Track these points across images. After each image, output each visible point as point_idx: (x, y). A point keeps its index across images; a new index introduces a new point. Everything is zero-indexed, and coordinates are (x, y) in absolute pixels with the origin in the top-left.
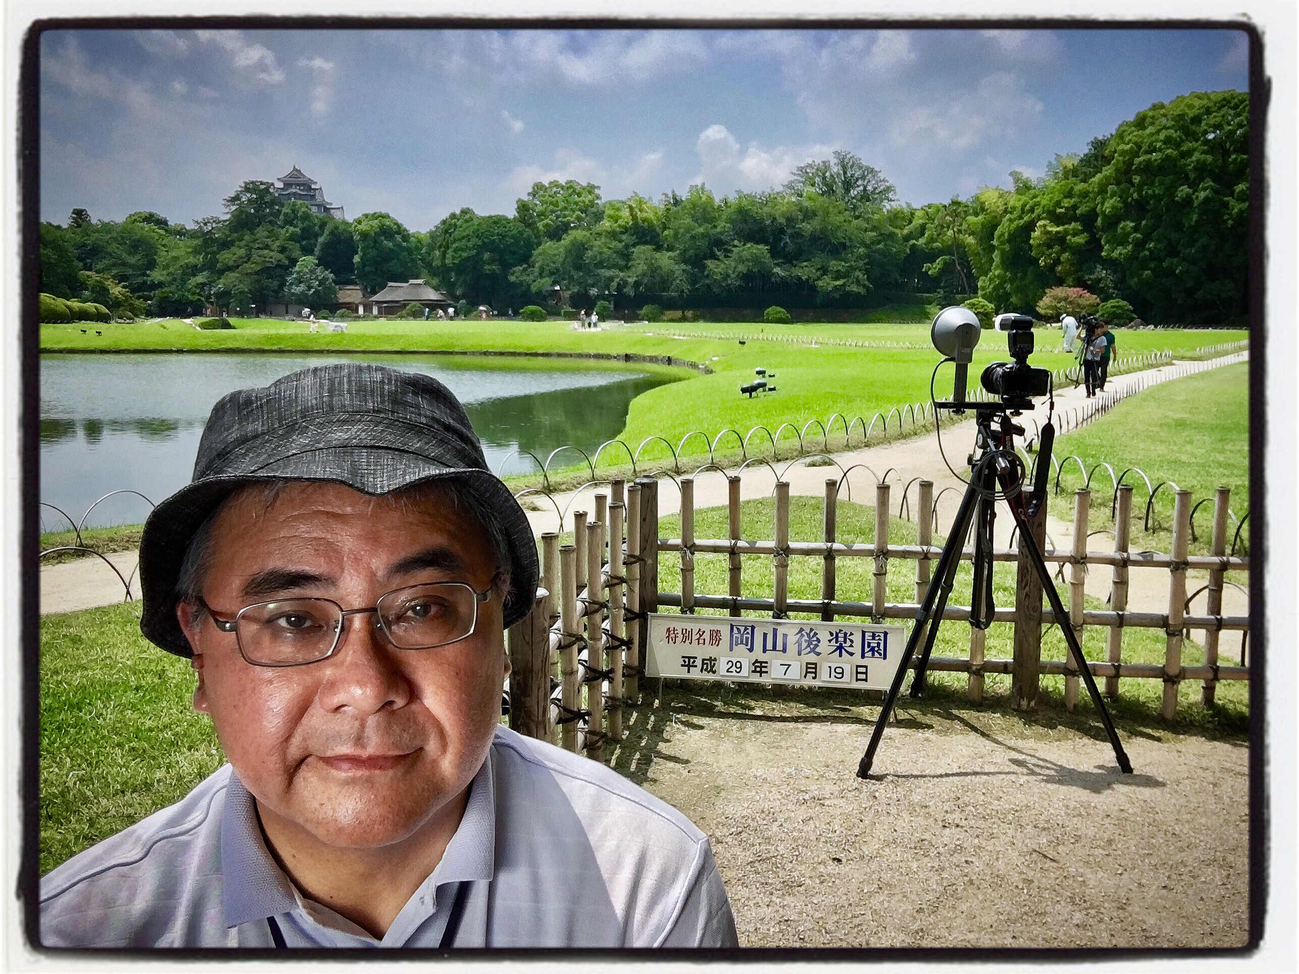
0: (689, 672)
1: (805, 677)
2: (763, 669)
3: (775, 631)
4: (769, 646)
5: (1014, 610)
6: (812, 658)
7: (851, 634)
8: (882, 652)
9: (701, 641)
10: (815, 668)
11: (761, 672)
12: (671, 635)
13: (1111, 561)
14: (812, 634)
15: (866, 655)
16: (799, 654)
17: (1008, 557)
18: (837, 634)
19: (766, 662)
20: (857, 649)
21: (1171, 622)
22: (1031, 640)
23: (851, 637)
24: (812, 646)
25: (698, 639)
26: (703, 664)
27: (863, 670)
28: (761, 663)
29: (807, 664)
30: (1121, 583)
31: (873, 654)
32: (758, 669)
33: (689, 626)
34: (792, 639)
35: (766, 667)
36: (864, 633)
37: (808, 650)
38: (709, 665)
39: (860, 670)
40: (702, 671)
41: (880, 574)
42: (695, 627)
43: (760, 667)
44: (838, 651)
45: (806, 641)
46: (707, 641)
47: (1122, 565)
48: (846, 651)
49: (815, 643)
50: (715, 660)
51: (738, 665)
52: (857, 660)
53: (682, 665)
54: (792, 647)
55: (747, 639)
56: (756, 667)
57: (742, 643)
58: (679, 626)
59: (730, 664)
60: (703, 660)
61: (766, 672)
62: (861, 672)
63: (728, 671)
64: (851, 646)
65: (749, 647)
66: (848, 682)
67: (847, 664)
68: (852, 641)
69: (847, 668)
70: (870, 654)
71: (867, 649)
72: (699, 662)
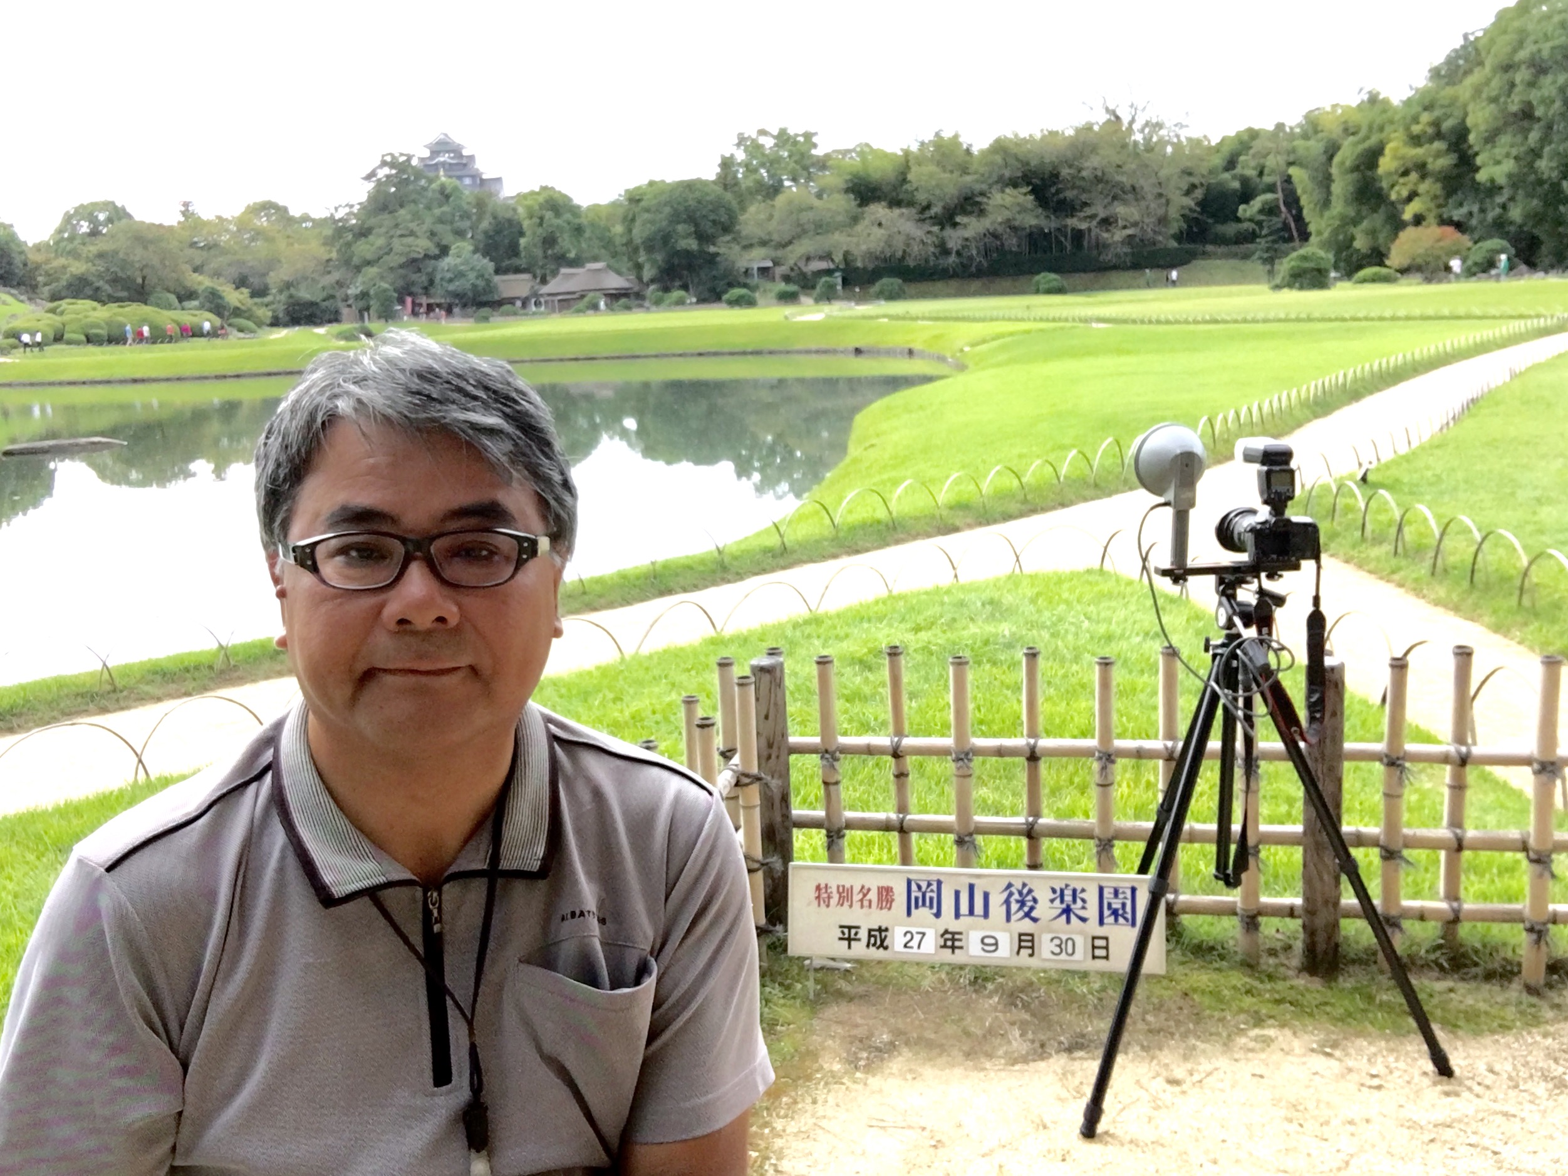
0: (849, 947)
1: (1018, 953)
2: (957, 944)
3: (971, 887)
4: (964, 908)
6: (1027, 926)
7: (1083, 890)
8: (1129, 916)
9: (866, 903)
10: (1032, 941)
11: (953, 948)
12: (822, 894)
14: (1025, 891)
15: (1106, 921)
16: (1008, 919)
18: (1062, 891)
19: (960, 933)
20: (1092, 912)
23: (1083, 895)
24: (1026, 909)
25: (861, 900)
26: (870, 936)
27: (1102, 943)
28: (953, 934)
29: (1020, 935)
31: (1116, 920)
32: (949, 943)
33: (847, 880)
34: (997, 901)
35: (960, 940)
36: (1101, 889)
37: (1021, 914)
38: (879, 937)
39: (1098, 943)
40: (868, 946)
42: (855, 882)
43: (951, 940)
44: (1064, 917)
45: (1017, 901)
46: (874, 904)
48: (1076, 915)
50: (886, 930)
51: (920, 937)
52: (1093, 927)
53: (841, 939)
54: (997, 909)
55: (931, 899)
56: (946, 940)
57: (924, 904)
58: (834, 880)
59: (909, 936)
60: (870, 931)
61: (961, 948)
62: (1099, 947)
63: (905, 946)
64: (1083, 908)
65: (935, 910)
66: (1081, 958)
67: (1079, 934)
68: (1084, 901)
69: (1080, 941)
70: (1112, 918)
71: (1106, 912)
72: (863, 934)
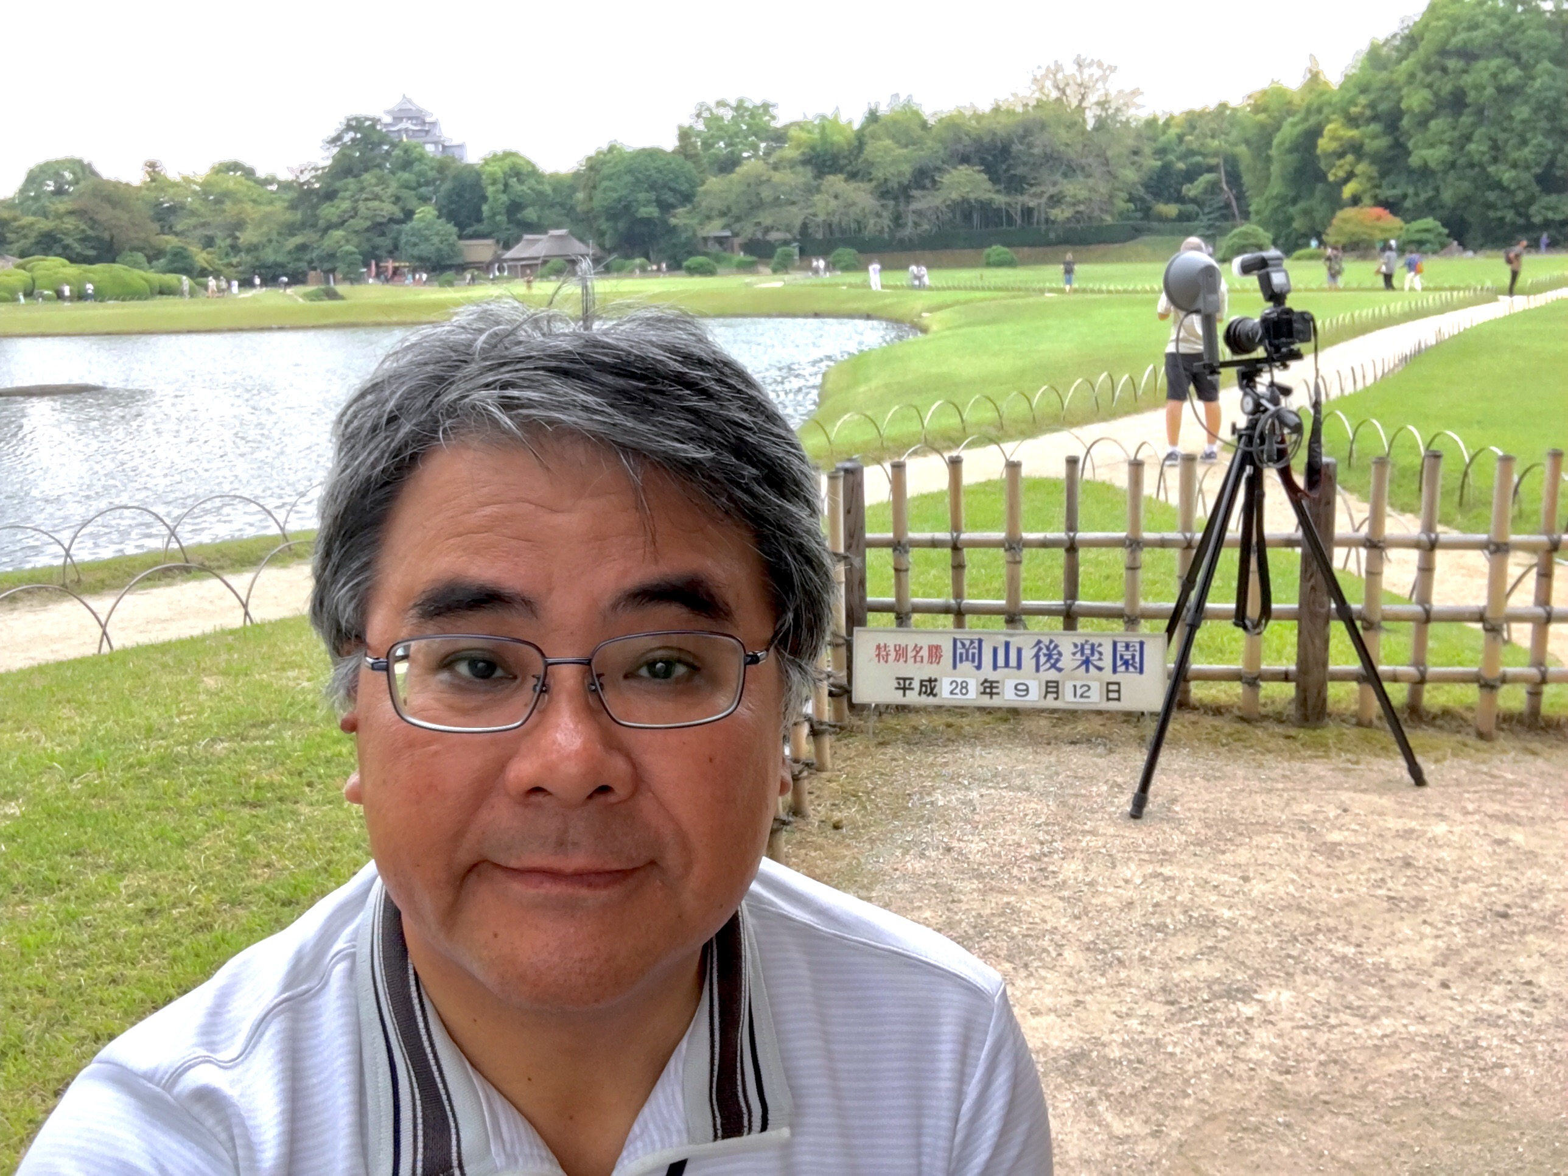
5: (1296, 606)
13: (1416, 545)
17: (1289, 543)
21: (1488, 615)
22: (1317, 642)
30: (1426, 569)
41: (1133, 568)
47: (1429, 547)
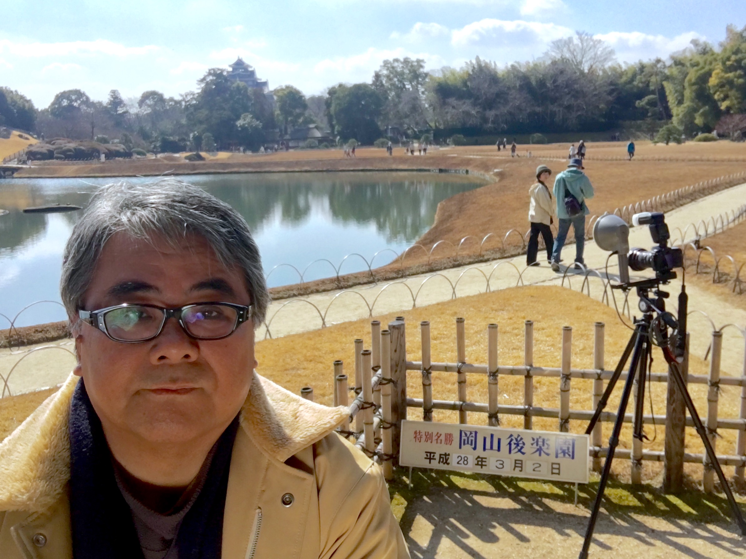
0: (430, 462)
1: (514, 469)
3: (492, 436)
4: (488, 446)
5: (665, 417)
6: (519, 456)
7: (549, 440)
8: (571, 454)
9: (439, 441)
10: (522, 464)
11: (482, 465)
12: (417, 436)
14: (519, 439)
15: (559, 455)
16: (510, 452)
18: (537, 440)
19: (485, 458)
20: (552, 451)
23: (548, 442)
24: (519, 448)
25: (437, 440)
26: (440, 458)
27: (557, 466)
28: (482, 458)
29: (516, 460)
31: (564, 455)
32: (480, 463)
33: (430, 430)
34: (504, 443)
35: (485, 462)
37: (516, 450)
38: (445, 459)
39: (555, 466)
40: (439, 462)
41: (565, 391)
42: (435, 431)
43: (481, 462)
44: (538, 453)
45: (515, 444)
46: (443, 442)
48: (544, 452)
49: (521, 445)
50: (449, 455)
51: (466, 459)
52: (552, 458)
53: (426, 458)
54: (504, 447)
55: (472, 441)
56: (478, 461)
57: (468, 443)
58: (425, 429)
59: (460, 458)
60: (440, 455)
61: (485, 465)
62: (555, 468)
63: (458, 463)
64: (548, 448)
65: (473, 446)
66: (546, 474)
67: (545, 462)
68: (548, 445)
70: (562, 454)
71: (559, 452)
72: (437, 456)
